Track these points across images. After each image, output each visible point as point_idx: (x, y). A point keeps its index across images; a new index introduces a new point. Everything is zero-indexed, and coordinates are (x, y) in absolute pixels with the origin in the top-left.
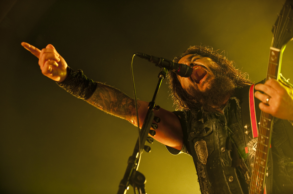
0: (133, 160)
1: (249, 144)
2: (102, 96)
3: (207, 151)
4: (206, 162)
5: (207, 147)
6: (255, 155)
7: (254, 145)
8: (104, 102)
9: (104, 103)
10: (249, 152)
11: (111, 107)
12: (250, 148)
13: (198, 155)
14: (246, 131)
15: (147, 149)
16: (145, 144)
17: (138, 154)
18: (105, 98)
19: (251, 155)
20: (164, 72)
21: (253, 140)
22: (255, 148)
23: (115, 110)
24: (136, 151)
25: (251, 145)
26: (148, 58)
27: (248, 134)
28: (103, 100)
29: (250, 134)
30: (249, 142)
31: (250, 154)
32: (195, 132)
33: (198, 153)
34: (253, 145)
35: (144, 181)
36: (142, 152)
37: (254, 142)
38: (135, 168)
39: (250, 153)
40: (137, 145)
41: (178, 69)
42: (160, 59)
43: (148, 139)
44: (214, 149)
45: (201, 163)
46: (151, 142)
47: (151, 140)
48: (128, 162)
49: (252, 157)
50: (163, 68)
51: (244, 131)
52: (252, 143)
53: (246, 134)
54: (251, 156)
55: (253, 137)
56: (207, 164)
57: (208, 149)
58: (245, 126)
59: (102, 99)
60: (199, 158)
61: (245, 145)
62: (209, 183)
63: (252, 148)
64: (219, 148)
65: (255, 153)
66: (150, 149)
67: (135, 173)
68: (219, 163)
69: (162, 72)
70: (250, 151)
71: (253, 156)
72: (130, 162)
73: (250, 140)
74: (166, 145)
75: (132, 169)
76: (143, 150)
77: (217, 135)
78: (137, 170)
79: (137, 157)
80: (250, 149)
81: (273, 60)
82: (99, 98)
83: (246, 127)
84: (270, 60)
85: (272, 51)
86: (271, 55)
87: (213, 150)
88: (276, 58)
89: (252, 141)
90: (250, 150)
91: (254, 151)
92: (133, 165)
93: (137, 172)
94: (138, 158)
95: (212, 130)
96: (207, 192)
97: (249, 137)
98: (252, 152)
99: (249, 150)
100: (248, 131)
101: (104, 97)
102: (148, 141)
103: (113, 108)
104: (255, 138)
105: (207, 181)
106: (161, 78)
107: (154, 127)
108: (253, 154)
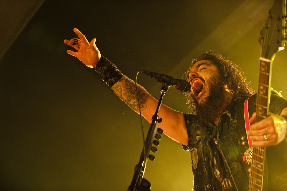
0: (139, 168)
1: (245, 153)
3: (197, 158)
4: (196, 167)
5: (197, 154)
6: (251, 161)
7: (250, 153)
10: (246, 160)
12: (246, 156)
14: (242, 142)
15: (152, 158)
16: (150, 154)
17: (143, 162)
19: (248, 161)
20: (165, 87)
22: (251, 155)
24: (142, 159)
25: (247, 154)
26: (151, 74)
27: (245, 145)
30: (246, 151)
31: (247, 161)
35: (150, 187)
36: (147, 160)
37: (250, 150)
38: (141, 175)
40: (143, 153)
41: (178, 85)
42: (162, 76)
43: (152, 148)
46: (155, 151)
47: (155, 150)
48: (135, 169)
50: (165, 84)
52: (248, 152)
53: (243, 145)
54: (248, 163)
55: (249, 146)
61: (243, 154)
65: (251, 159)
66: (154, 158)
67: (141, 180)
68: (203, 170)
69: (164, 87)
72: (136, 170)
73: (247, 149)
75: (139, 176)
76: (148, 159)
78: (143, 177)
79: (142, 165)
80: (247, 157)
81: (263, 69)
84: (260, 70)
85: (261, 61)
86: (261, 65)
88: (267, 68)
90: (246, 158)
91: (250, 158)
92: (139, 173)
93: (143, 179)
94: (144, 166)
97: (246, 147)
100: (244, 142)
102: (152, 150)
104: (251, 147)
106: (163, 93)
107: (157, 137)
108: (250, 161)
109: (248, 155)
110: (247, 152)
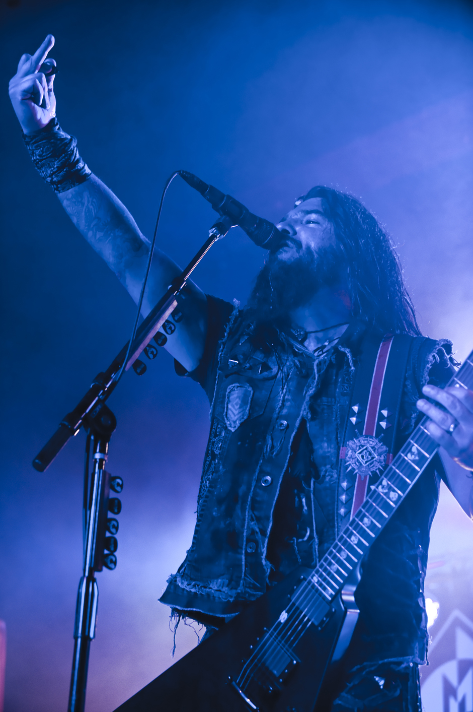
0: (104, 381)
1: (350, 443)
2: (86, 198)
3: (248, 409)
4: (235, 427)
5: (251, 401)
6: (356, 469)
7: (360, 449)
8: (84, 210)
9: (83, 214)
10: (347, 459)
11: (92, 226)
12: (350, 451)
13: (227, 407)
14: (353, 416)
15: (139, 368)
18: (90, 204)
19: (350, 465)
20: (223, 225)
21: (361, 439)
22: (360, 455)
23: (98, 236)
25: (354, 446)
27: (356, 426)
28: (85, 208)
29: (360, 423)
30: (352, 439)
31: (348, 463)
32: (241, 361)
33: (227, 404)
34: (358, 448)
39: (348, 461)
44: (264, 412)
45: (226, 424)
46: (151, 355)
47: (152, 352)
49: (350, 470)
50: (226, 218)
51: (348, 415)
52: (358, 444)
53: (351, 423)
55: (364, 434)
56: (236, 431)
57: (250, 406)
58: (354, 405)
59: (83, 204)
60: (226, 413)
61: (344, 443)
62: (221, 467)
63: (355, 452)
64: (275, 416)
67: (99, 408)
68: (260, 443)
69: (220, 223)
70: (349, 458)
71: (353, 468)
72: (97, 383)
73: (356, 437)
74: (175, 359)
77: (283, 389)
80: (350, 453)
82: (80, 200)
83: (356, 408)
87: (261, 413)
89: (359, 441)
90: (349, 456)
95: (273, 374)
96: (208, 482)
97: (356, 430)
98: (354, 460)
99: (347, 455)
100: (357, 418)
101: (88, 202)
102: (147, 352)
103: (94, 231)
105: (218, 462)
106: (214, 236)
107: (167, 328)
108: (353, 465)
109: (354, 451)
110: (355, 443)
